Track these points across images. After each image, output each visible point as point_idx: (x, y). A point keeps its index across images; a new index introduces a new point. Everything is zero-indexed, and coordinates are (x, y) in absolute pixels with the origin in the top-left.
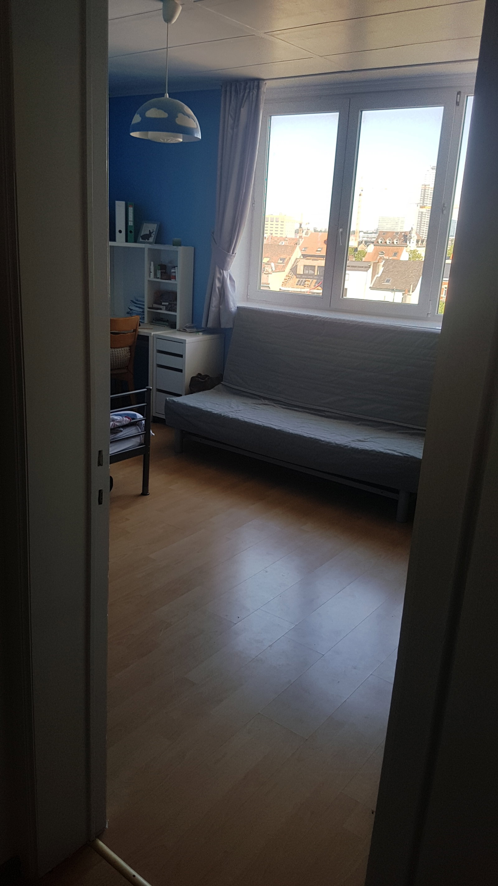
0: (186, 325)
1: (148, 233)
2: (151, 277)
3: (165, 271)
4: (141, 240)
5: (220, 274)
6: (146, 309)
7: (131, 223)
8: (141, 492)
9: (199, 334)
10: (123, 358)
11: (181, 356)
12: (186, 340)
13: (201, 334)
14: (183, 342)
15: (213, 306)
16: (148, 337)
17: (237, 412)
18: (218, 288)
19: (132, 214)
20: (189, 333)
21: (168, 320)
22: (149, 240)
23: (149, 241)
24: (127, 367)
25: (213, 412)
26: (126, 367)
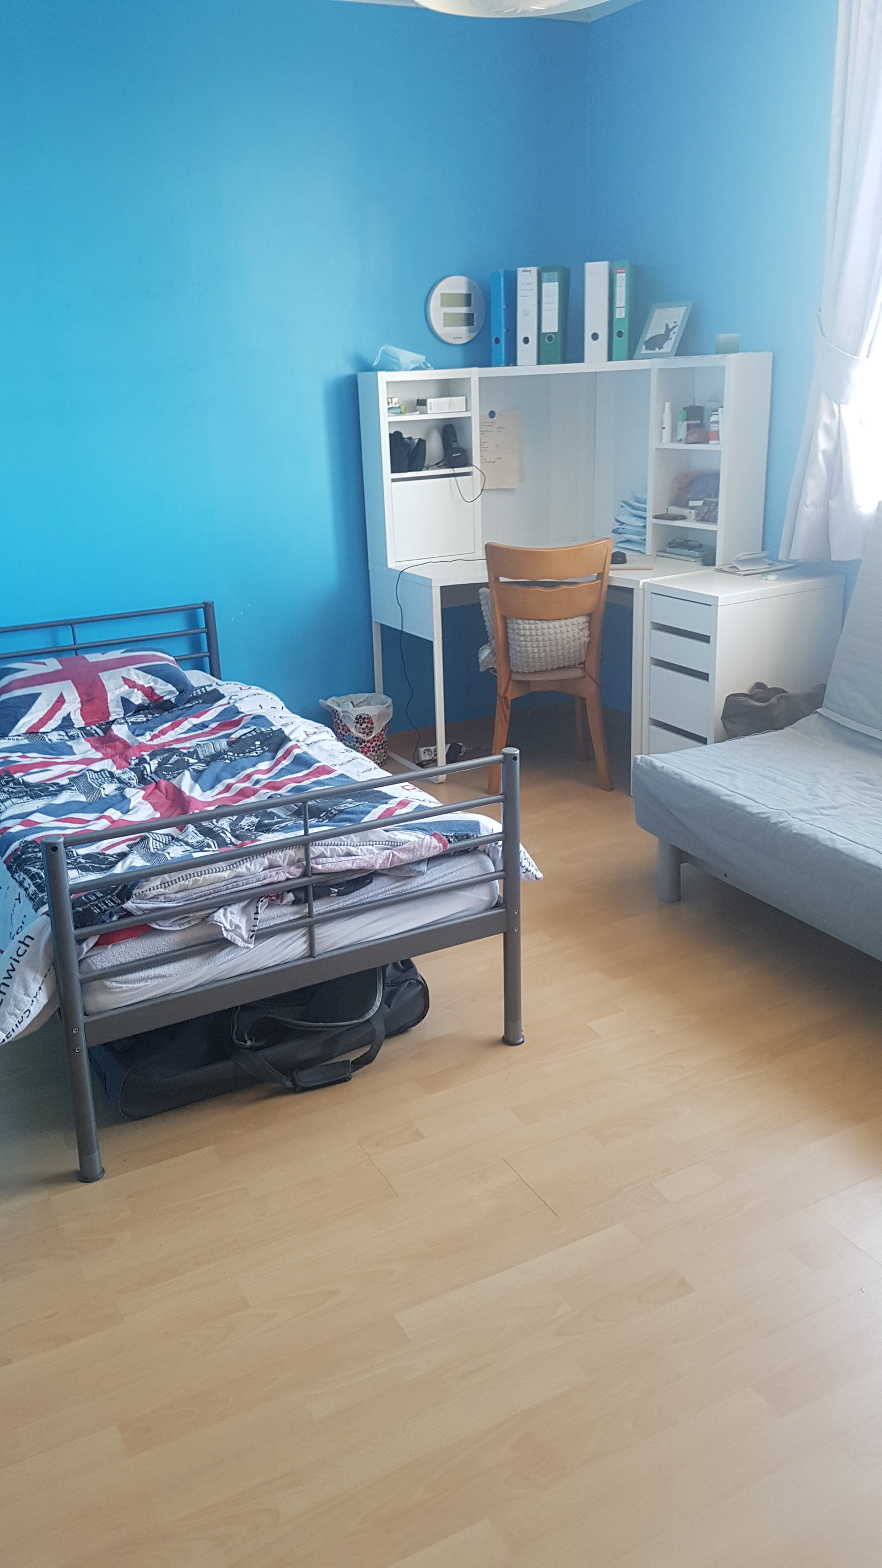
0: (737, 557)
1: (663, 331)
2: (663, 441)
3: (699, 422)
4: (644, 351)
5: (832, 414)
6: (650, 521)
7: (620, 313)
8: (499, 1031)
9: (767, 579)
10: (568, 643)
11: (706, 639)
12: (718, 597)
13: (772, 577)
14: (709, 604)
15: (808, 503)
16: (631, 591)
17: (822, 811)
18: (824, 452)
19: (624, 289)
20: (745, 575)
21: (701, 544)
22: (662, 348)
23: (662, 351)
24: (584, 663)
25: (749, 809)
26: (580, 664)
